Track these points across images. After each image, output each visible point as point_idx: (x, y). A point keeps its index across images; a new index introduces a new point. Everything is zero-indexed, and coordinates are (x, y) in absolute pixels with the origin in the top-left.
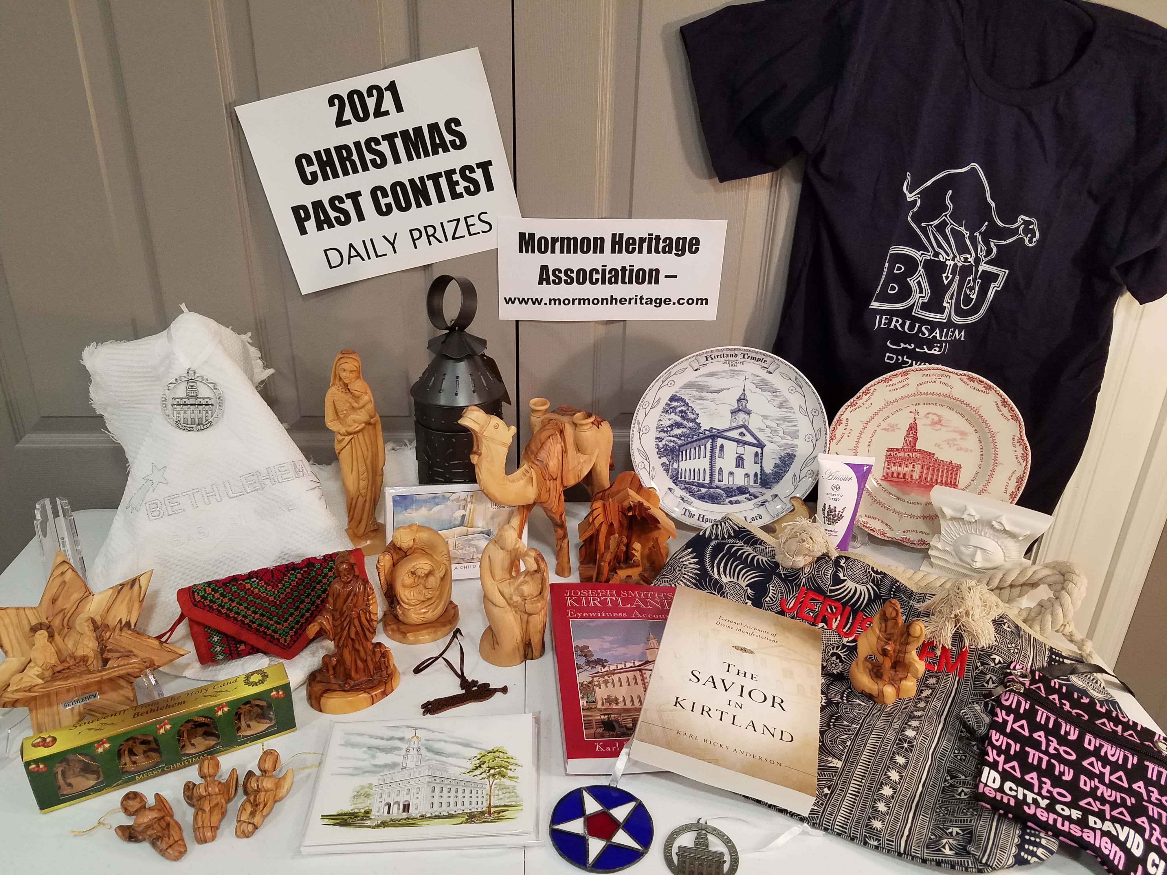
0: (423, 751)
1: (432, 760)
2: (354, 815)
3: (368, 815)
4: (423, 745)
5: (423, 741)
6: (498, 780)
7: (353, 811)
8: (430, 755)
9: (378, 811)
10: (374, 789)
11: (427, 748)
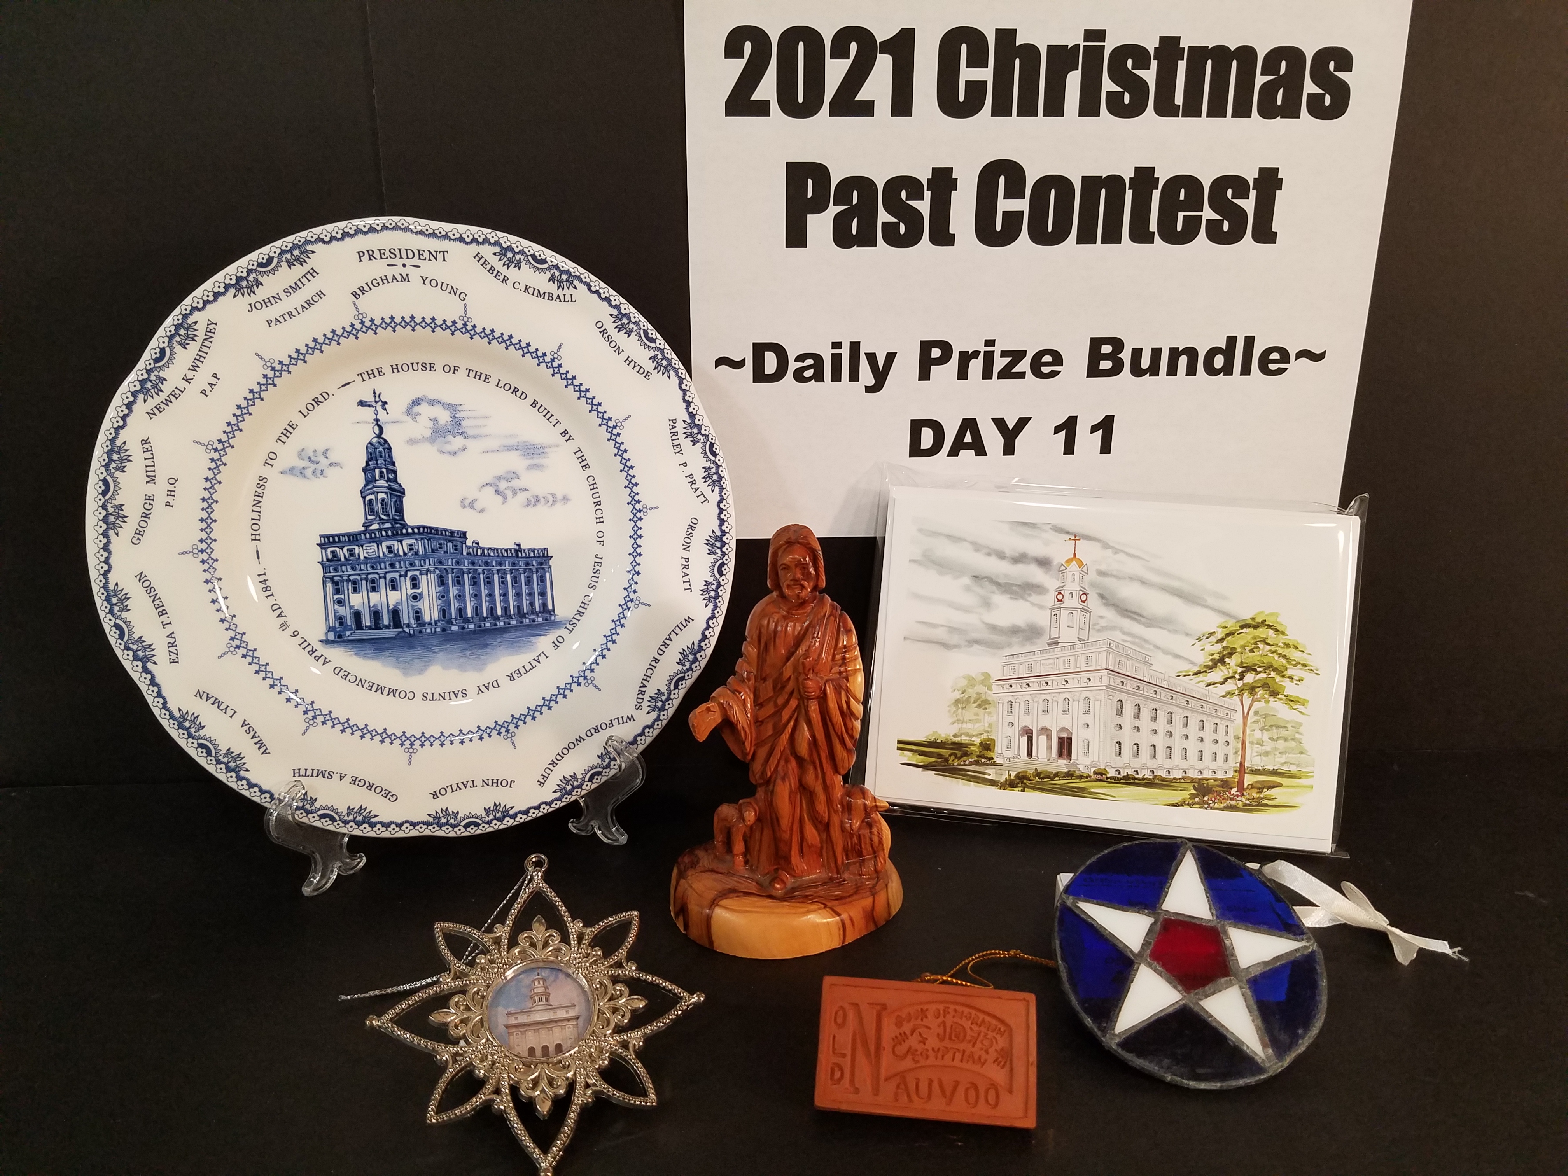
0: (1094, 602)
1: (1113, 628)
2: (960, 748)
3: (989, 754)
4: (1093, 585)
5: (1093, 576)
6: (1263, 704)
7: (957, 740)
8: (1110, 614)
9: (1009, 747)
10: (995, 689)
11: (1102, 596)
